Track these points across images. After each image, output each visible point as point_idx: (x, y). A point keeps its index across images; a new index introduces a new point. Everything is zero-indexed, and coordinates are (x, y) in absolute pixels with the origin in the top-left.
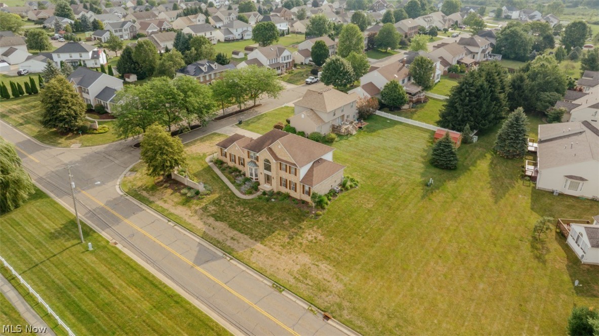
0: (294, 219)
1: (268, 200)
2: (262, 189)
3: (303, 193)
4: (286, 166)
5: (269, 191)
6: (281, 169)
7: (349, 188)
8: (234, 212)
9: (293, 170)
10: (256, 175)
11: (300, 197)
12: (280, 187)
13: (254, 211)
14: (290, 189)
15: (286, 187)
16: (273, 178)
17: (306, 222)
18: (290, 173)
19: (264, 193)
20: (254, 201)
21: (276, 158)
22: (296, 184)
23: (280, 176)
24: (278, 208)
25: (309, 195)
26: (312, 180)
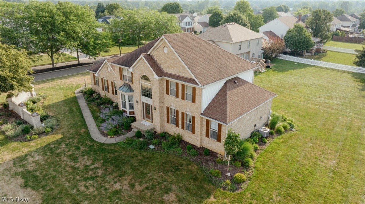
0: (188, 190)
1: (143, 147)
2: (136, 128)
3: (207, 135)
4: (177, 84)
5: (147, 132)
6: (167, 93)
7: (283, 129)
8: (72, 167)
9: (189, 92)
10: (131, 107)
11: (201, 142)
12: (166, 124)
13: (111, 168)
14: (183, 128)
15: (177, 125)
16: (155, 109)
17: (215, 198)
18: (183, 98)
19: (139, 134)
20: (117, 148)
21: (159, 72)
22: (193, 118)
23: (167, 104)
24: (158, 163)
25: (219, 140)
26: (225, 111)
